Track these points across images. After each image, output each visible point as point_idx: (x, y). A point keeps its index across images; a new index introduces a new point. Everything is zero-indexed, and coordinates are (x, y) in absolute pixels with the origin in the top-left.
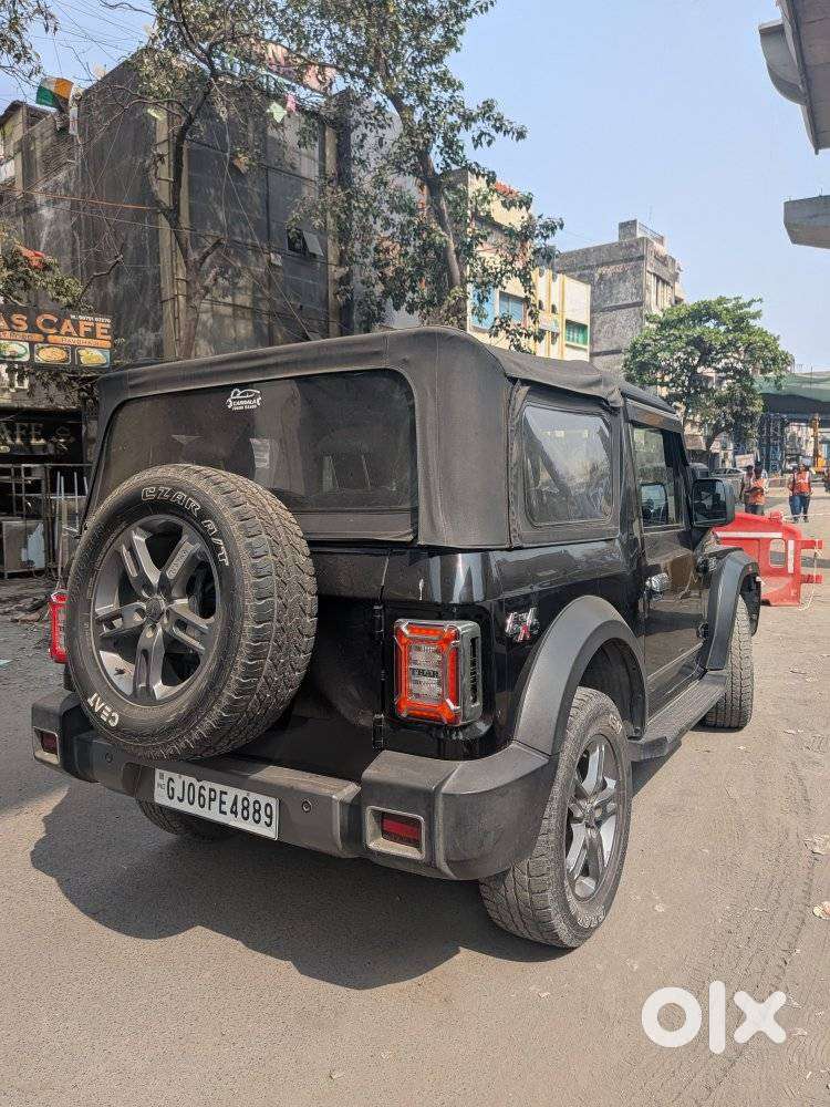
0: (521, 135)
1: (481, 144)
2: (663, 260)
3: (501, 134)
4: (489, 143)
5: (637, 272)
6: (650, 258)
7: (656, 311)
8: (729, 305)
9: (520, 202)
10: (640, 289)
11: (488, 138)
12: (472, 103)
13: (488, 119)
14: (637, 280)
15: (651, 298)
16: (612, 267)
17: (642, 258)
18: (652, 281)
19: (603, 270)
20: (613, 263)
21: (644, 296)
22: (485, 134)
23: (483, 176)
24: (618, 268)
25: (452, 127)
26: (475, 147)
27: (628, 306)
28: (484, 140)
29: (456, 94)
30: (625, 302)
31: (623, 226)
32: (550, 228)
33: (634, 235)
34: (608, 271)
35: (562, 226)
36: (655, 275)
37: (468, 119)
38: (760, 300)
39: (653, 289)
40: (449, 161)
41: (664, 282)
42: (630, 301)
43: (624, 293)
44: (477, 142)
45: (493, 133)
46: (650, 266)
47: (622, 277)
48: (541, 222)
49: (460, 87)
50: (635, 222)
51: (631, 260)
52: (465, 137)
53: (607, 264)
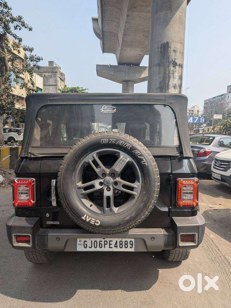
0: (31, 29)
1: (17, 29)
2: (62, 74)
3: (24, 27)
4: (20, 29)
5: (55, 76)
6: (58, 73)
7: (60, 88)
8: (80, 89)
9: (29, 50)
10: (56, 81)
11: (19, 28)
12: (15, 15)
13: (20, 22)
14: (55, 79)
15: (59, 84)
16: (48, 74)
17: (56, 72)
18: (59, 80)
19: (45, 74)
20: (48, 72)
21: (57, 83)
22: (19, 26)
23: (18, 39)
24: (50, 74)
25: (8, 21)
26: (15, 29)
27: (52, 85)
28: (18, 28)
29: (9, 11)
30: (52, 84)
31: (50, 62)
32: (39, 59)
33: (53, 65)
34: (47, 74)
35: (42, 59)
36: (60, 78)
37: (13, 20)
38: (88, 89)
39: (59, 81)
40: (6, 31)
41: (62, 80)
42: (53, 84)
43: (51, 81)
44: (16, 28)
45: (21, 26)
46: (58, 75)
47: (51, 77)
48: (36, 57)
49: (11, 9)
50: (53, 62)
51: (54, 72)
52: (12, 26)
53: (46, 72)
